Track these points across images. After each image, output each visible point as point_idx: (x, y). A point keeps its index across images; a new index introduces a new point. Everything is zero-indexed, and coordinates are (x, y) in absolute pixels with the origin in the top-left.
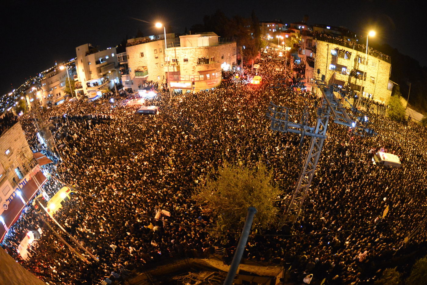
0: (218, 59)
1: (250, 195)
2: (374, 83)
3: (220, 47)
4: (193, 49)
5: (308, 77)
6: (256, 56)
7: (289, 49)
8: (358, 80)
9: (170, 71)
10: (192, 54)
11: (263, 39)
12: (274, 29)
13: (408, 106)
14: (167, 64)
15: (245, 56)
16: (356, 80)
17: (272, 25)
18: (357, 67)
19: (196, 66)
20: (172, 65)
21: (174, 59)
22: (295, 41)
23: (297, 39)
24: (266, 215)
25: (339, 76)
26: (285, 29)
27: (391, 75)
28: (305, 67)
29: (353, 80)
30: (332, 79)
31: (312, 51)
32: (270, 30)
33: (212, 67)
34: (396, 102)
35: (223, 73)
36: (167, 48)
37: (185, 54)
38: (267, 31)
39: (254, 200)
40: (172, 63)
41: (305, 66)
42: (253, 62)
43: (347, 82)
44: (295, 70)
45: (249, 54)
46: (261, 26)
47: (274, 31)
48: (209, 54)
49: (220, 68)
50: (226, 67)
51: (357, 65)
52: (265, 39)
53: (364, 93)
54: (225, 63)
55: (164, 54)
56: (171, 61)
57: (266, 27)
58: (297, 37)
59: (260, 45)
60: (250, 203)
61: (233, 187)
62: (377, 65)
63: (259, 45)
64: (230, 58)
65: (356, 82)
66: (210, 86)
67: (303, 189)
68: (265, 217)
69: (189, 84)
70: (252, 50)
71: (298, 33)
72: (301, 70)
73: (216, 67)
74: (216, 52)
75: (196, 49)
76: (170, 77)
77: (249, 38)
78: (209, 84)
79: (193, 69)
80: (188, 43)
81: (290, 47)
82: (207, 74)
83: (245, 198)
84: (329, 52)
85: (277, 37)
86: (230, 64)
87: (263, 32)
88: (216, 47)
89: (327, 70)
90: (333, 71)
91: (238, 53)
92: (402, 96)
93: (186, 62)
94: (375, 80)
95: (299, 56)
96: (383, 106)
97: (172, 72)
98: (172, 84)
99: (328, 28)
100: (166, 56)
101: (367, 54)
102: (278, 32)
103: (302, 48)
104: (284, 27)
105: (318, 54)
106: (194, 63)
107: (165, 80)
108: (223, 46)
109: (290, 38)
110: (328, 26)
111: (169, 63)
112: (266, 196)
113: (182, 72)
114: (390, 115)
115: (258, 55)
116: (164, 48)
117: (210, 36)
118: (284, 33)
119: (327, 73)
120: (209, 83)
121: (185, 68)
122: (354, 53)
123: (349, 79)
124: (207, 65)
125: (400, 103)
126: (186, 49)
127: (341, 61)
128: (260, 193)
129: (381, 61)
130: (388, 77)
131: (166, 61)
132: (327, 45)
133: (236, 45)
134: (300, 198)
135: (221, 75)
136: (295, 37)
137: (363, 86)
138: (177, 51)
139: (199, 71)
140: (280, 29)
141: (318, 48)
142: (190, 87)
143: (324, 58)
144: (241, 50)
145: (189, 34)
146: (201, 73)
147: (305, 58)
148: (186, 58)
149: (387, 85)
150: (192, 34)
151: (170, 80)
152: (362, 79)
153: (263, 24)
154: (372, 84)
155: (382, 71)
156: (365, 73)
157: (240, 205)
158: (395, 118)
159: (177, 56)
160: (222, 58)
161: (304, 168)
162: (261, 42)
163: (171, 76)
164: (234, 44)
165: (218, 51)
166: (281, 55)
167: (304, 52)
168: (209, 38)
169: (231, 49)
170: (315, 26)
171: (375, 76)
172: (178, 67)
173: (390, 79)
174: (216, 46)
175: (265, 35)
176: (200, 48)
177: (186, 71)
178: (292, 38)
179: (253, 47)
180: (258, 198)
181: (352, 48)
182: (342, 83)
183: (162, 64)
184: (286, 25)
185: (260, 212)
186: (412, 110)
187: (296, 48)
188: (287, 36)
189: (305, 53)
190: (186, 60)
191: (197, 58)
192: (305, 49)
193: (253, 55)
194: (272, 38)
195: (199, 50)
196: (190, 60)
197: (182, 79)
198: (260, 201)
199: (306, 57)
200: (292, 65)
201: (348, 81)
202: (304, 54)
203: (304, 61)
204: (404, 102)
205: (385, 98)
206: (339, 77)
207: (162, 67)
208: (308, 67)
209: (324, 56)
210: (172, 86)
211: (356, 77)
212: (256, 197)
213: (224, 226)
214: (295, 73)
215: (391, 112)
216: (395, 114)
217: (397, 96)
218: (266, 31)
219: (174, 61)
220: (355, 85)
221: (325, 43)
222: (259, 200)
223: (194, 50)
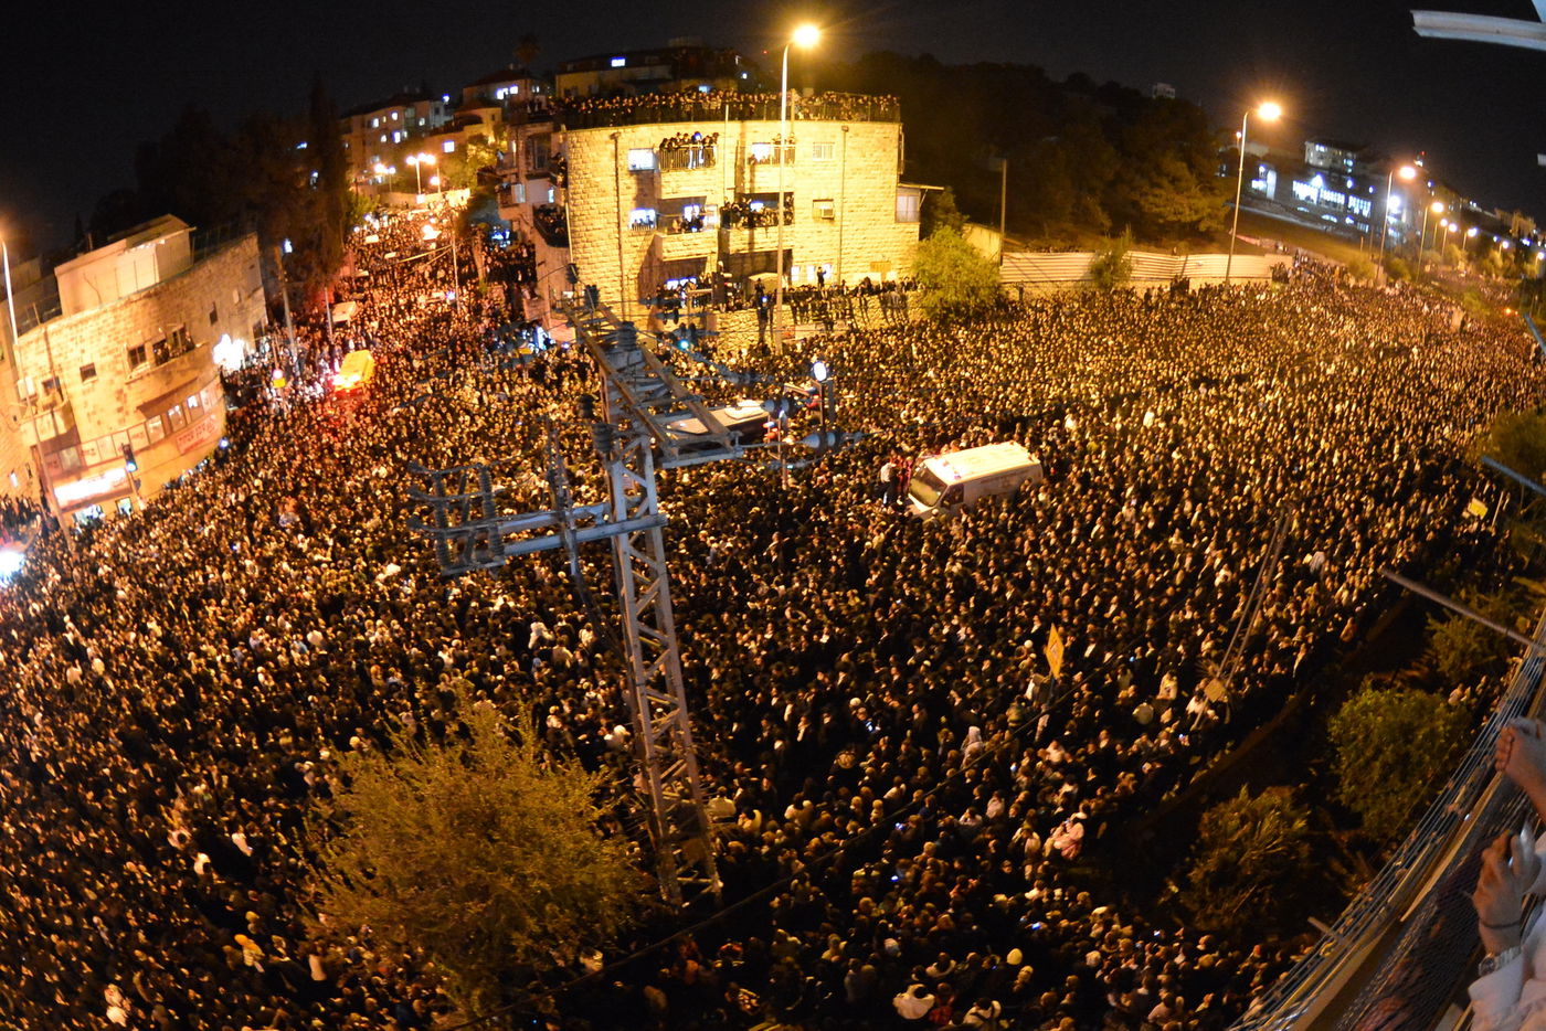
0: (199, 329)
1: (493, 841)
2: (832, 219)
3: (201, 273)
4: (104, 317)
5: (551, 291)
6: (336, 270)
7: (460, 198)
8: (759, 232)
9: (44, 437)
10: (104, 339)
11: (357, 184)
12: (399, 130)
13: (1006, 247)
14: (30, 410)
15: (296, 284)
16: (752, 237)
17: (389, 118)
18: (747, 185)
19: (125, 388)
20: (45, 408)
21: (49, 377)
22: (485, 155)
23: (493, 145)
24: (591, 887)
25: (679, 245)
26: (441, 120)
27: (906, 165)
28: (532, 255)
29: (738, 239)
30: (650, 266)
31: (554, 181)
32: (384, 139)
33: (183, 373)
34: (946, 255)
35: (229, 385)
36: (20, 333)
37: (81, 346)
38: (370, 145)
39: (517, 851)
40: (44, 399)
41: (531, 247)
42: (328, 296)
43: (715, 257)
44: (494, 276)
45: (309, 270)
46: (349, 131)
47: (397, 137)
48: (164, 316)
49: (213, 365)
50: (231, 353)
51: (747, 176)
52: (366, 183)
53: (794, 271)
54: (226, 338)
55: (13, 364)
56: (41, 389)
57: (368, 132)
58: (491, 140)
59: (348, 215)
60: (509, 871)
61: (419, 837)
62: (837, 148)
63: (344, 216)
64: (242, 308)
65: (751, 243)
66: (192, 455)
67: (667, 732)
68: (591, 894)
69: (117, 474)
70: (319, 246)
71: (493, 118)
72: (516, 271)
73: (194, 368)
74: (186, 302)
75: (114, 310)
76: (49, 465)
77: (302, 203)
78: (187, 451)
79: (119, 405)
80: (86, 292)
81: (464, 186)
82: (171, 406)
83: (482, 862)
84: (621, 162)
85: (412, 161)
86: (245, 335)
87: (355, 157)
88: (186, 281)
89: (624, 238)
90: (648, 234)
91: (269, 276)
92: (968, 221)
93: (89, 380)
94: (836, 207)
95: (504, 215)
96: (890, 286)
97: (51, 441)
98: (65, 493)
99: (618, 63)
100: (21, 373)
101: (788, 117)
102: (417, 139)
103: (513, 179)
104: (437, 111)
105: (577, 185)
106: (119, 373)
107: (36, 487)
108: (211, 267)
109: (461, 150)
110: (618, 57)
111: (34, 403)
112: (552, 819)
113: (85, 429)
114: (930, 310)
115: (344, 264)
116: (10, 340)
117: (159, 235)
118: (436, 138)
119: (625, 247)
120: (189, 444)
121: (90, 409)
122: (728, 133)
123: (723, 241)
124: (164, 370)
125: (971, 252)
126: (81, 322)
127: (674, 184)
128: (523, 815)
129: (855, 126)
130: (894, 178)
131: (22, 396)
132: (613, 137)
133: (256, 248)
134: (679, 767)
135: (220, 392)
136: (480, 140)
137: (786, 246)
138: (53, 341)
139: (140, 402)
140: (422, 123)
141: (574, 163)
142: (126, 485)
143: (604, 193)
144: (278, 260)
145: (85, 250)
146: (147, 409)
147: (529, 217)
148: (86, 362)
149: (892, 208)
150: (97, 247)
151: (54, 479)
152: (776, 222)
153: (356, 119)
154: (826, 226)
155: (861, 164)
156: (791, 194)
157: (481, 892)
158: (958, 313)
159: (56, 362)
160: (214, 318)
161: (632, 659)
162: (349, 203)
163: (52, 458)
164: (251, 246)
165: (193, 293)
166: (430, 233)
167: (519, 193)
168: (158, 247)
169: (239, 273)
170: (564, 72)
171: (834, 192)
172: (68, 411)
173: (903, 179)
174: (183, 275)
175: (364, 166)
176: (129, 302)
177: (96, 418)
178: (472, 150)
179: (320, 238)
180: (527, 839)
181: (716, 116)
182: (694, 266)
183: (13, 412)
184: (447, 98)
185: (564, 883)
186: (1029, 255)
187: (491, 185)
188: (449, 147)
189: (527, 194)
190: (88, 372)
191: (123, 349)
192: (523, 179)
193: (325, 268)
194: (393, 171)
195: (125, 313)
196: (102, 368)
197: (90, 460)
198: (541, 846)
199: (530, 211)
200: (480, 259)
201: (716, 249)
202: (522, 200)
203: (526, 229)
204: (986, 242)
205: (894, 257)
206: (677, 247)
207: (15, 426)
208: (543, 250)
209: (602, 186)
210: (63, 502)
211: (753, 221)
212: (518, 838)
213: (477, 992)
214: (497, 292)
215: (933, 298)
216: (951, 297)
217: (948, 230)
218: (368, 149)
219: (47, 384)
220: (753, 255)
221: (602, 135)
222: (532, 843)
223: (110, 317)
